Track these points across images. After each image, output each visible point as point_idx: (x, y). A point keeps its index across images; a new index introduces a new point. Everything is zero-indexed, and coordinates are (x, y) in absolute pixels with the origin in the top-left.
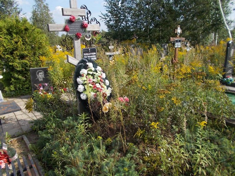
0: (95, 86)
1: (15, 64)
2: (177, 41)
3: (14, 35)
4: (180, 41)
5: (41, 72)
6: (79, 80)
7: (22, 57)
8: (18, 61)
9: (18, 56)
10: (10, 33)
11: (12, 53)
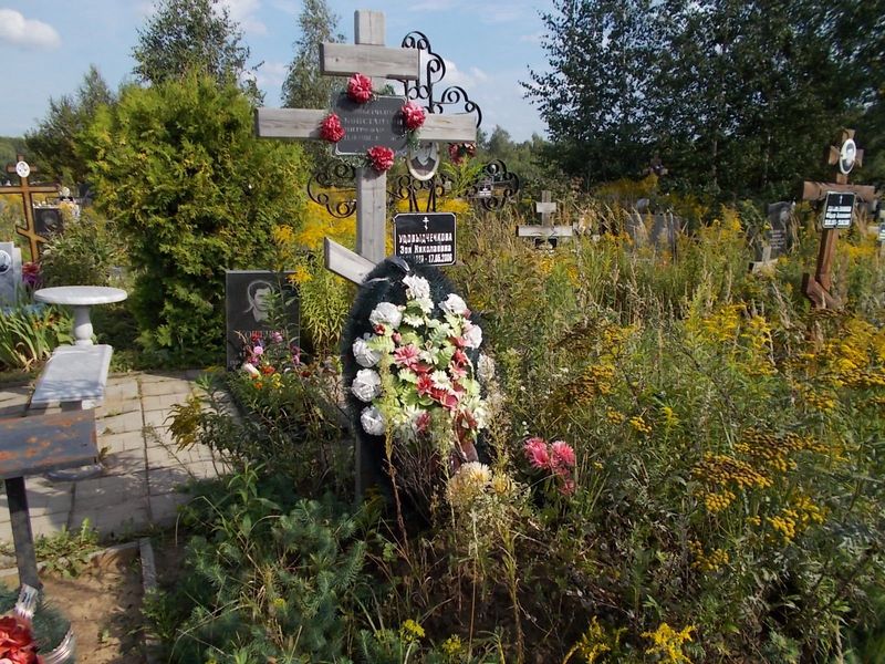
0: (429, 383)
1: (181, 250)
2: (834, 201)
3: (188, 145)
4: (848, 201)
5: (263, 287)
6: (361, 347)
7: (208, 226)
8: (192, 239)
9: (193, 222)
10: (174, 139)
11: (171, 210)
